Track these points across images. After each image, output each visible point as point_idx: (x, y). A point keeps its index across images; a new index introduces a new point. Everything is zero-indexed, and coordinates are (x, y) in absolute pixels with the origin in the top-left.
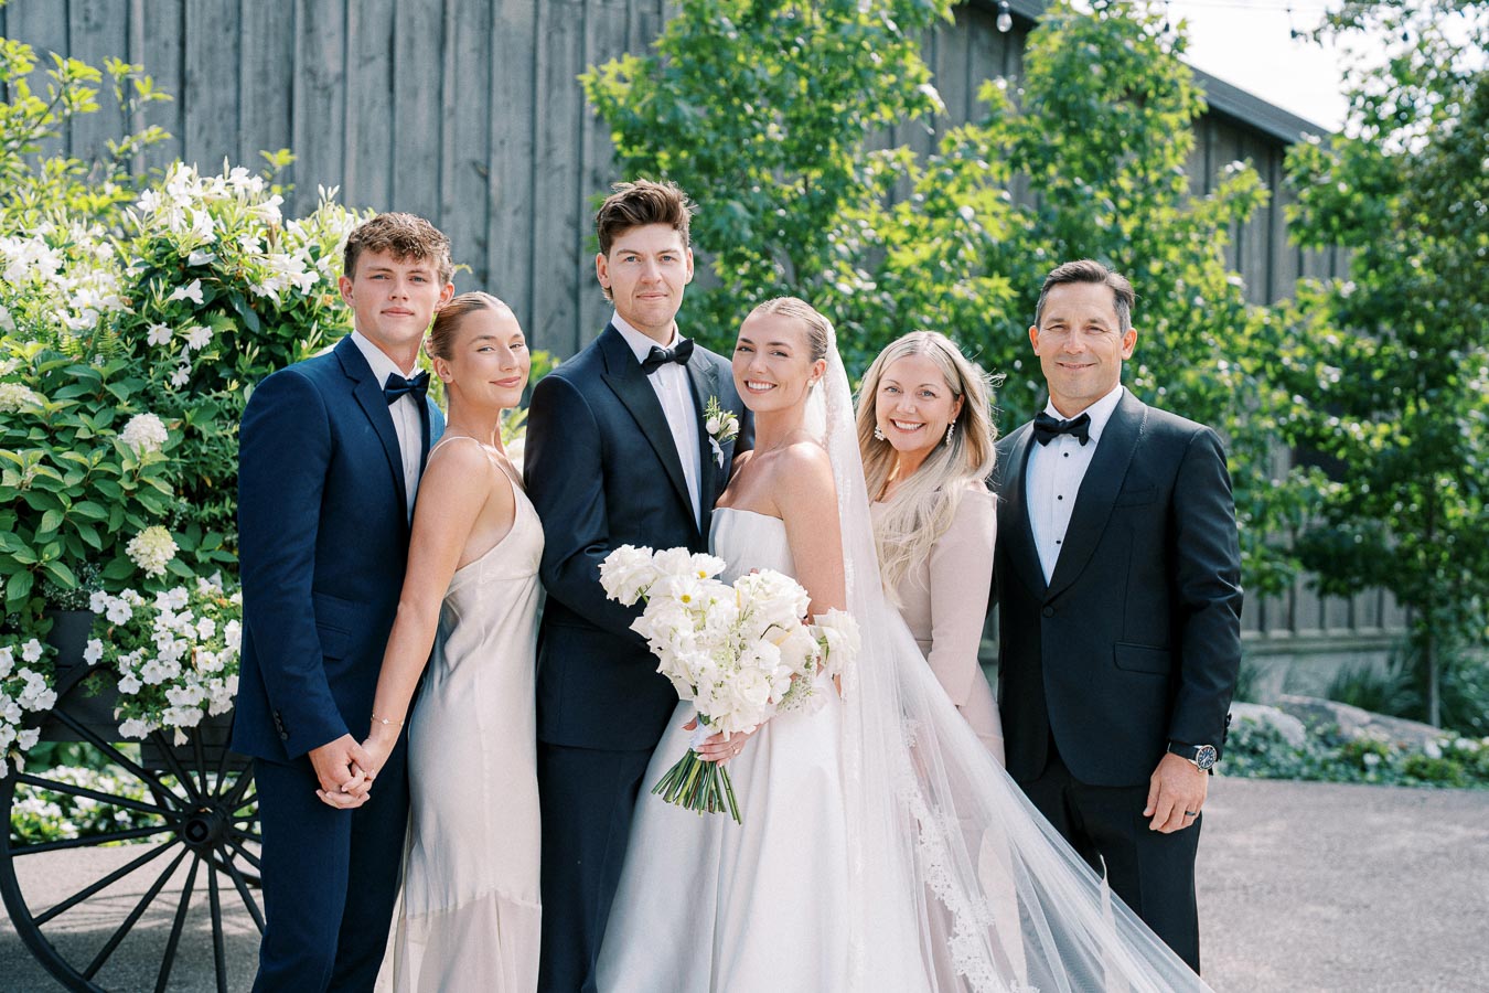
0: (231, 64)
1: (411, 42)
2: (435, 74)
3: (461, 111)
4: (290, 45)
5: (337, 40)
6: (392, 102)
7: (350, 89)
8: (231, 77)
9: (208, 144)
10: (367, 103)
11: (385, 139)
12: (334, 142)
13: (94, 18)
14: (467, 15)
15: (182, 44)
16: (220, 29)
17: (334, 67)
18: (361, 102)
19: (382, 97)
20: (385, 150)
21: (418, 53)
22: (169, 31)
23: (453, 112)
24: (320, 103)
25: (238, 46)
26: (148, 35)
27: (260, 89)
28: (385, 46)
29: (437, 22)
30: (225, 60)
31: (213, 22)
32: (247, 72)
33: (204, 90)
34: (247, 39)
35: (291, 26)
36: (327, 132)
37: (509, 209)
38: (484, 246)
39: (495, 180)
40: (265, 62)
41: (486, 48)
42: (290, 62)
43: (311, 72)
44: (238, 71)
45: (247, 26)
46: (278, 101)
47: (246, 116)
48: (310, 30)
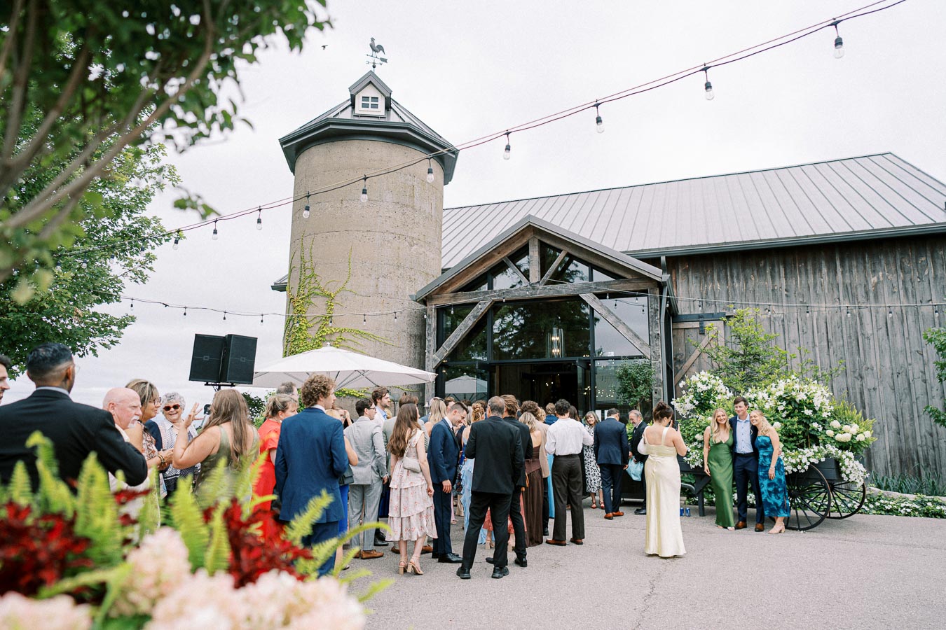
0: (840, 336)
1: (892, 322)
2: (901, 329)
3: (911, 337)
4: (856, 329)
5: (870, 325)
6: (888, 338)
7: (876, 337)
8: (841, 338)
9: (836, 355)
10: (881, 339)
11: (888, 348)
12: (872, 351)
13: (805, 331)
14: (910, 313)
15: (827, 333)
16: (837, 327)
17: (870, 332)
18: (879, 339)
19: (886, 337)
20: (888, 351)
21: (895, 325)
22: (824, 331)
23: (908, 338)
24: (867, 341)
25: (842, 331)
26: (818, 332)
27: (849, 340)
28: (885, 325)
29: (900, 316)
30: (839, 335)
31: (835, 326)
32: (845, 336)
33: (834, 343)
34: (844, 329)
35: (856, 324)
36: (870, 349)
37: (931, 363)
38: (924, 373)
39: (925, 355)
40: (850, 334)
41: (917, 321)
42: (857, 332)
43: (863, 334)
44: (842, 337)
45: (844, 326)
46: (855, 343)
47: (846, 348)
48: (861, 324)
